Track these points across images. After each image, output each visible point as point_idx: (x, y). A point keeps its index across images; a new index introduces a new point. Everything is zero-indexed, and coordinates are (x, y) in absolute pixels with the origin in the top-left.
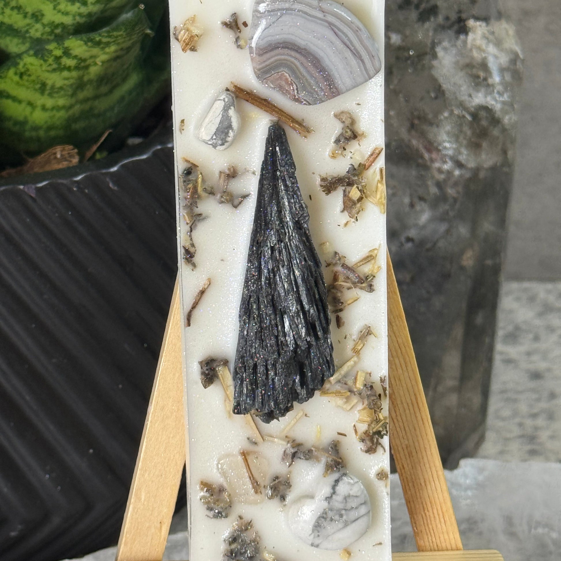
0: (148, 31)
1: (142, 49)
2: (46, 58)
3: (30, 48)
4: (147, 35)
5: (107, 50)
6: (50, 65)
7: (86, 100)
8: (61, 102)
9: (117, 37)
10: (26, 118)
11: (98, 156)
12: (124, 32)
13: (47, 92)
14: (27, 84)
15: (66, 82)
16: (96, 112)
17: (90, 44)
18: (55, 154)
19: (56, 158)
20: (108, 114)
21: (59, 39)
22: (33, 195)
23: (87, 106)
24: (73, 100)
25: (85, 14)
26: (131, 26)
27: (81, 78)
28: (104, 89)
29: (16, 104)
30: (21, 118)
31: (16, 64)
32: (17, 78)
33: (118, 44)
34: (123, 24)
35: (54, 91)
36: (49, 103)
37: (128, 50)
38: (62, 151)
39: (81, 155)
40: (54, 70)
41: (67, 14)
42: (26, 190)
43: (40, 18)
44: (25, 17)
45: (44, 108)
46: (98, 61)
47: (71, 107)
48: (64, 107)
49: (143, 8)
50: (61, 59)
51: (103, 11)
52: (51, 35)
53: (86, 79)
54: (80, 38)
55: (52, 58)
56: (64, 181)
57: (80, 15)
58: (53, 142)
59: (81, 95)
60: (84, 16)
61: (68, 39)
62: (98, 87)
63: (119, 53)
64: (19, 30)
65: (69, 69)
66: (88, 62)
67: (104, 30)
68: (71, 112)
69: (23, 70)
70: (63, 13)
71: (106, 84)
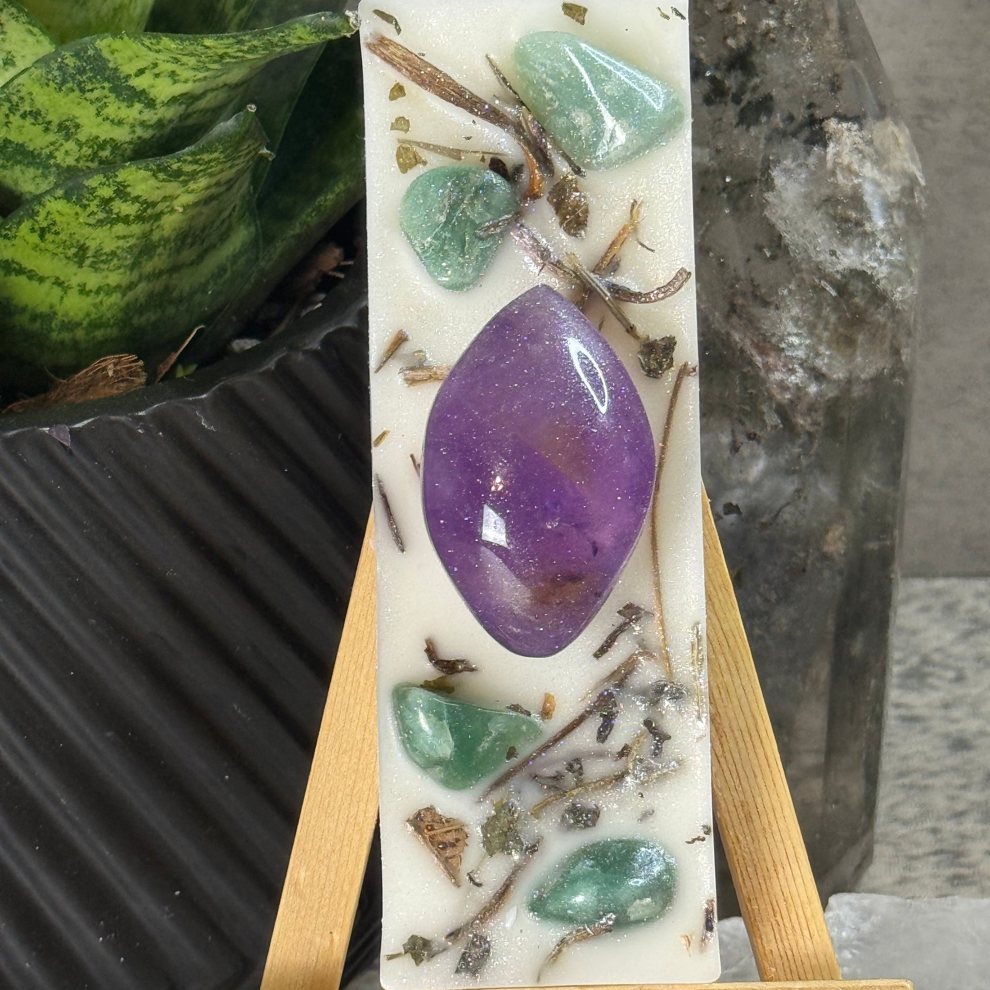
0: (265, 151)
1: (254, 181)
2: (85, 202)
3: (57, 186)
4: (262, 158)
5: (192, 186)
6: (93, 213)
7: (157, 275)
8: (114, 279)
9: (210, 161)
10: (51, 307)
11: (180, 373)
12: (222, 152)
13: (88, 262)
14: (51, 247)
15: (121, 243)
16: (175, 294)
17: (161, 176)
18: (104, 369)
19: (106, 377)
20: (198, 298)
21: (108, 167)
22: (68, 444)
23: (158, 285)
24: (135, 276)
25: (152, 122)
26: (233, 143)
27: (146, 236)
28: (188, 255)
29: (35, 283)
30: (44, 309)
31: (33, 214)
32: (34, 238)
33: (211, 175)
34: (219, 139)
35: (100, 260)
36: (93, 280)
37: (230, 184)
38: (115, 365)
39: (151, 370)
40: (101, 223)
41: (120, 123)
42: (54, 435)
43: (73, 130)
44: (47, 130)
45: (83, 290)
46: (178, 205)
47: (131, 286)
48: (118, 287)
49: (253, 111)
50: (113, 203)
51: (183, 117)
52: (92, 161)
53: (155, 237)
54: (144, 164)
55: (96, 202)
56: (122, 418)
57: (143, 124)
58: (100, 349)
59: (149, 266)
60: (152, 126)
61: (123, 167)
62: (179, 250)
63: (214, 190)
64: (36, 152)
65: (126, 220)
66: (159, 208)
67: (186, 150)
68: (131, 295)
69: (44, 224)
70: (112, 121)
71: (192, 244)
